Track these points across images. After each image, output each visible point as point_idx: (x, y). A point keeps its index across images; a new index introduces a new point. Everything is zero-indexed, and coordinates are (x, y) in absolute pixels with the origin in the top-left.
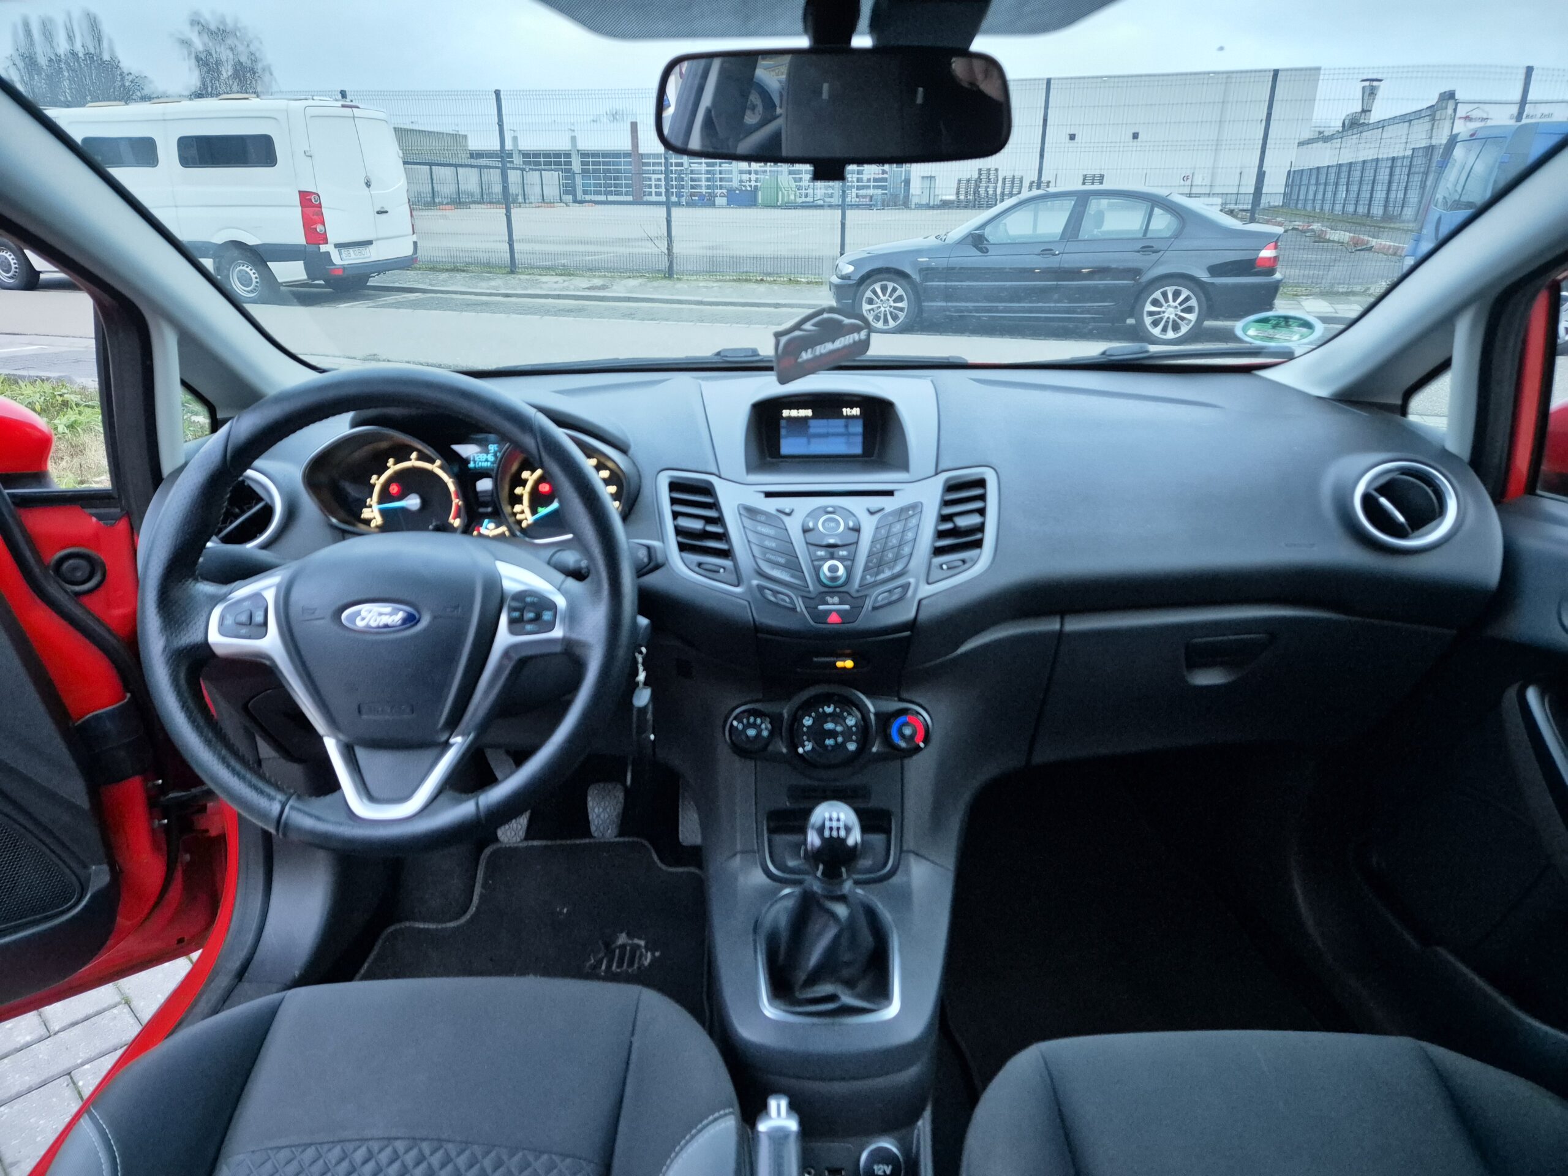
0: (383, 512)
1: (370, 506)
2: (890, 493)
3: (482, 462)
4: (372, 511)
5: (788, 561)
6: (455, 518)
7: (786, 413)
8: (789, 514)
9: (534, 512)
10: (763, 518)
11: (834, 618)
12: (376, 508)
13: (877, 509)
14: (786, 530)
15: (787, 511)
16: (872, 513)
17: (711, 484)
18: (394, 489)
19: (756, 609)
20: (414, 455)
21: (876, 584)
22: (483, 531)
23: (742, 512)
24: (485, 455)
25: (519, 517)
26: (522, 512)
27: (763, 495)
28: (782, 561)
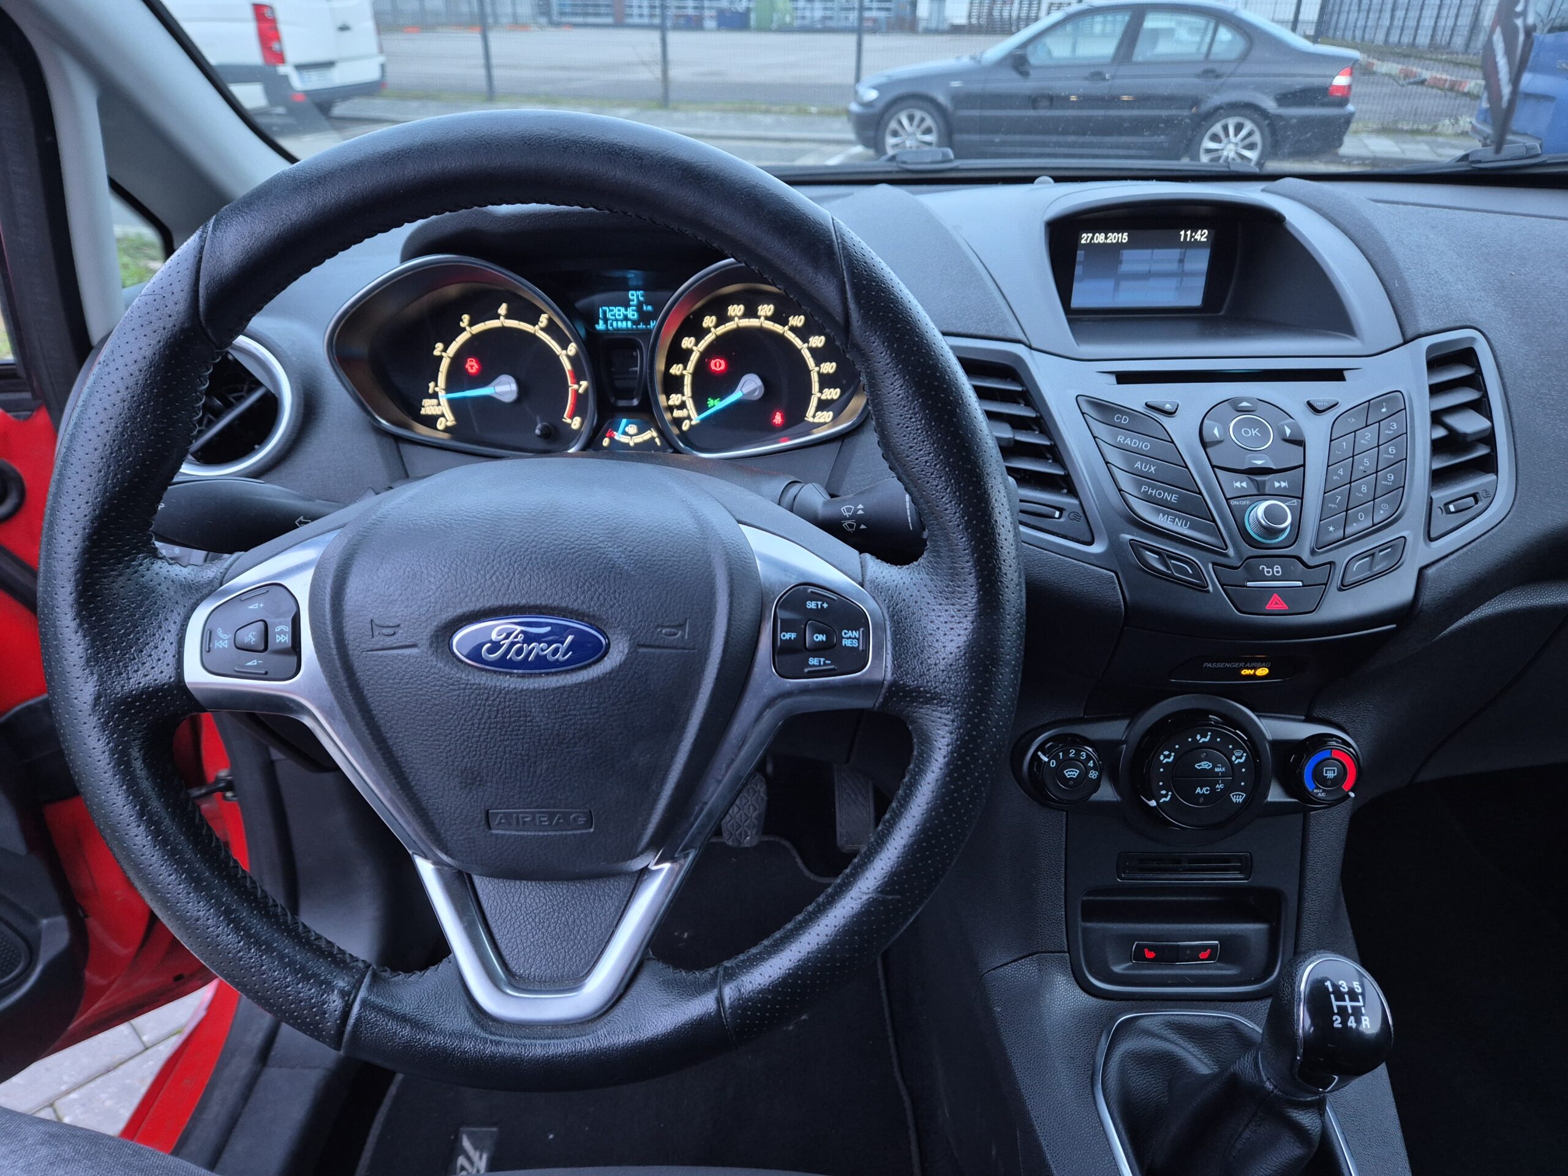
0: (453, 404)
1: (435, 395)
2: (1337, 375)
3: (617, 320)
4: (439, 404)
5: (1181, 498)
6: (572, 417)
7: (1085, 238)
8: (1169, 414)
9: (701, 407)
10: (1125, 421)
11: (1275, 604)
12: (443, 397)
13: (1327, 405)
14: (1173, 442)
15: (1168, 407)
16: (1316, 411)
17: (1018, 359)
18: (472, 366)
19: (1128, 584)
20: (503, 309)
21: (1344, 541)
22: (619, 437)
23: (1086, 408)
24: (622, 309)
25: (677, 413)
26: (682, 406)
27: (1113, 379)
28: (1173, 498)
